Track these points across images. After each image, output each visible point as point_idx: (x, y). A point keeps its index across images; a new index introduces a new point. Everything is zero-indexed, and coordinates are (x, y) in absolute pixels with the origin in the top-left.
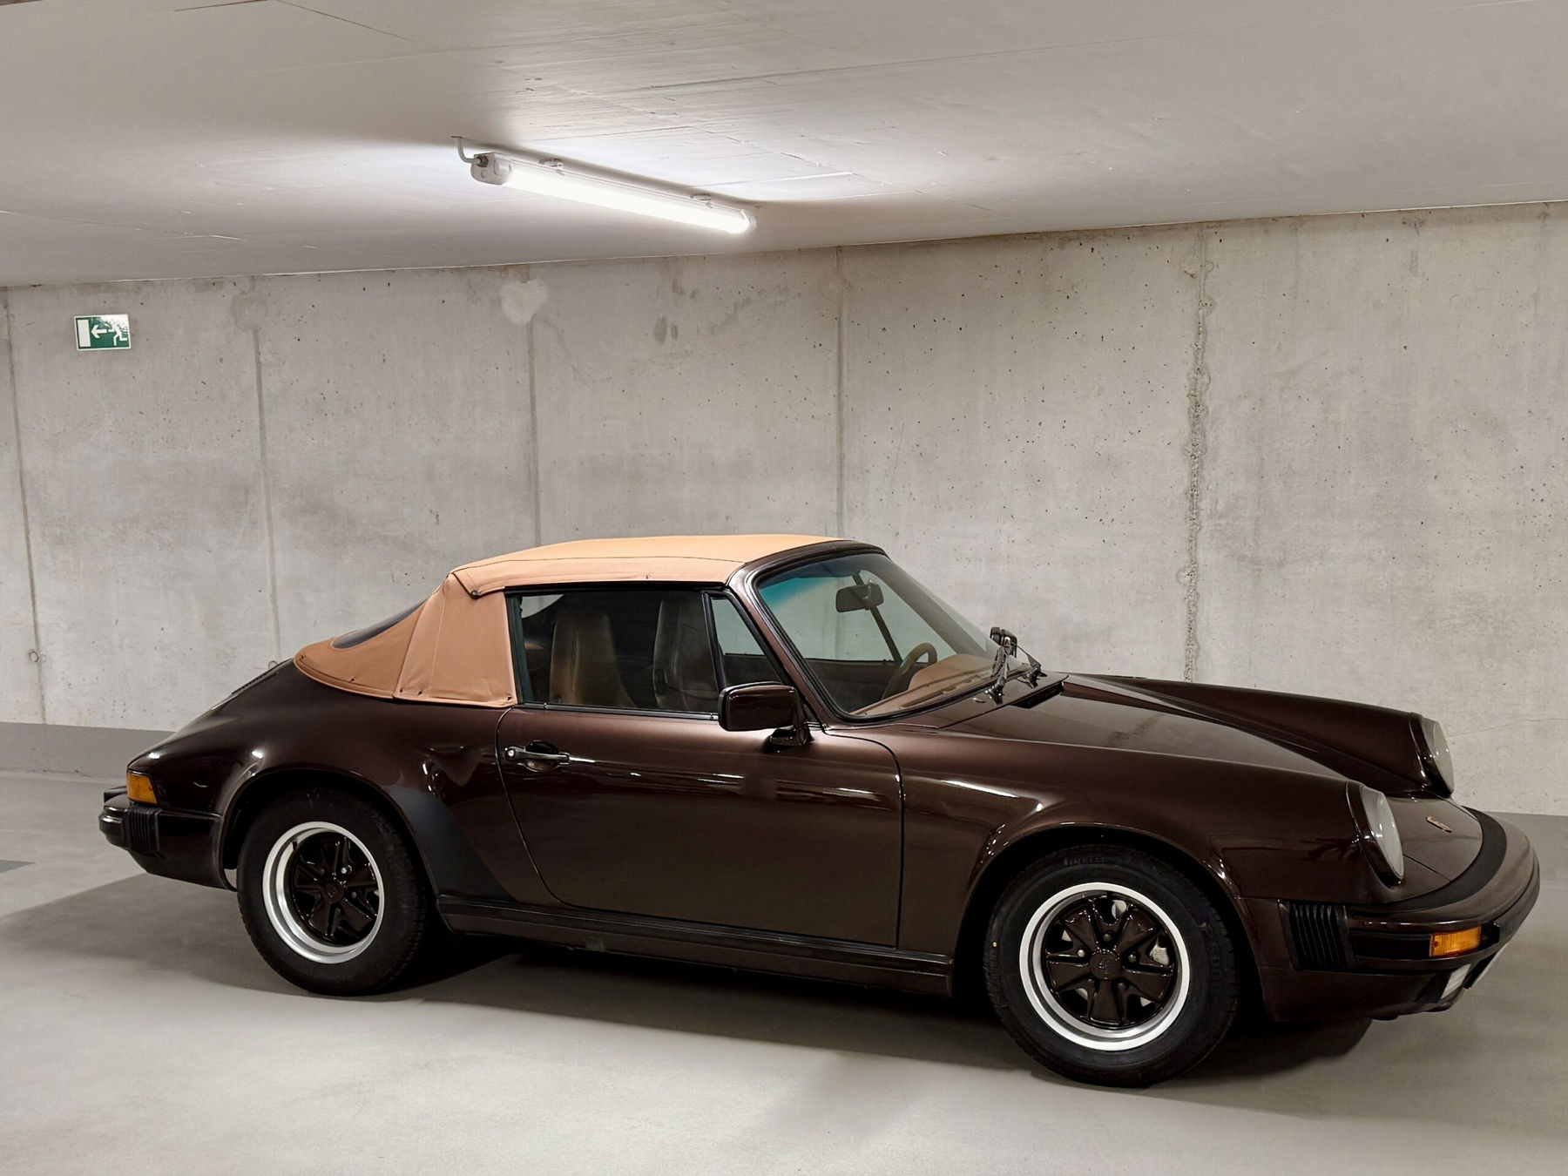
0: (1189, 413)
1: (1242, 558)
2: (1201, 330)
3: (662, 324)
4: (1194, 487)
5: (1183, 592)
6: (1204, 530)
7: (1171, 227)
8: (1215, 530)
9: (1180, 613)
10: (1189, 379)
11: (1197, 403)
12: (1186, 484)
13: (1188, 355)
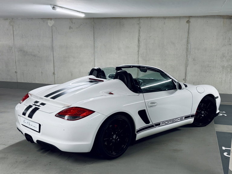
0: (138, 41)
1: (144, 60)
2: (139, 31)
3: (70, 27)
4: (138, 50)
5: (137, 64)
7: (136, 17)
8: (141, 56)
10: (138, 37)
13: (138, 34)
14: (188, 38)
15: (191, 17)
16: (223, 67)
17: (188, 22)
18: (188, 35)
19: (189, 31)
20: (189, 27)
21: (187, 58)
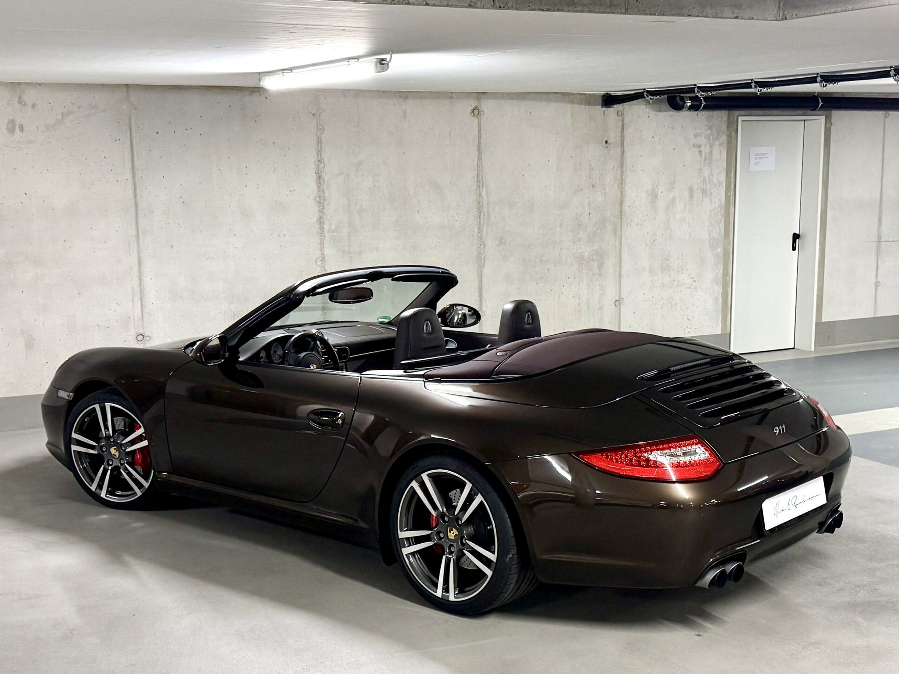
0: (316, 181)
1: (343, 251)
2: (319, 141)
3: (12, 123)
4: (321, 217)
5: (318, 269)
6: (326, 238)
8: (331, 238)
10: (315, 165)
11: (319, 176)
12: (317, 216)
13: (314, 153)
14: (480, 166)
15: (482, 95)
16: (580, 259)
17: (476, 112)
18: (480, 158)
19: (480, 143)
20: (480, 130)
21: (481, 238)
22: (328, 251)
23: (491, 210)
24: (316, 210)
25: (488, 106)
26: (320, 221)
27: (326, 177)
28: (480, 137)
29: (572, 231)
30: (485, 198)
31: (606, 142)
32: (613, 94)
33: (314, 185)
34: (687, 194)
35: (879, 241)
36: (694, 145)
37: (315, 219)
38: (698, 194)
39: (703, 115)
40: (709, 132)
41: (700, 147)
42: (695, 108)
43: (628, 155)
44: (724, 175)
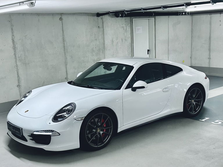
1: (23, 63)
2: (12, 29)
4: (15, 53)
5: (16, 69)
6: (17, 60)
8: (19, 59)
9: (16, 72)
10: (12, 37)
12: (14, 53)
13: (11, 34)
14: (63, 35)
15: (62, 14)
17: (61, 19)
18: (63, 33)
19: (63, 28)
20: (62, 24)
21: (66, 57)
22: (18, 63)
23: (68, 48)
24: (13, 51)
25: (64, 17)
26: (15, 54)
27: (15, 40)
28: (62, 27)
29: (91, 53)
30: (66, 45)
31: (99, 27)
32: (100, 13)
33: (11, 43)
34: (121, 41)
35: (168, 51)
36: (122, 27)
37: (13, 54)
38: (124, 40)
39: (124, 18)
40: (126, 23)
41: (124, 27)
42: (122, 16)
43: (105, 30)
44: (130, 35)
